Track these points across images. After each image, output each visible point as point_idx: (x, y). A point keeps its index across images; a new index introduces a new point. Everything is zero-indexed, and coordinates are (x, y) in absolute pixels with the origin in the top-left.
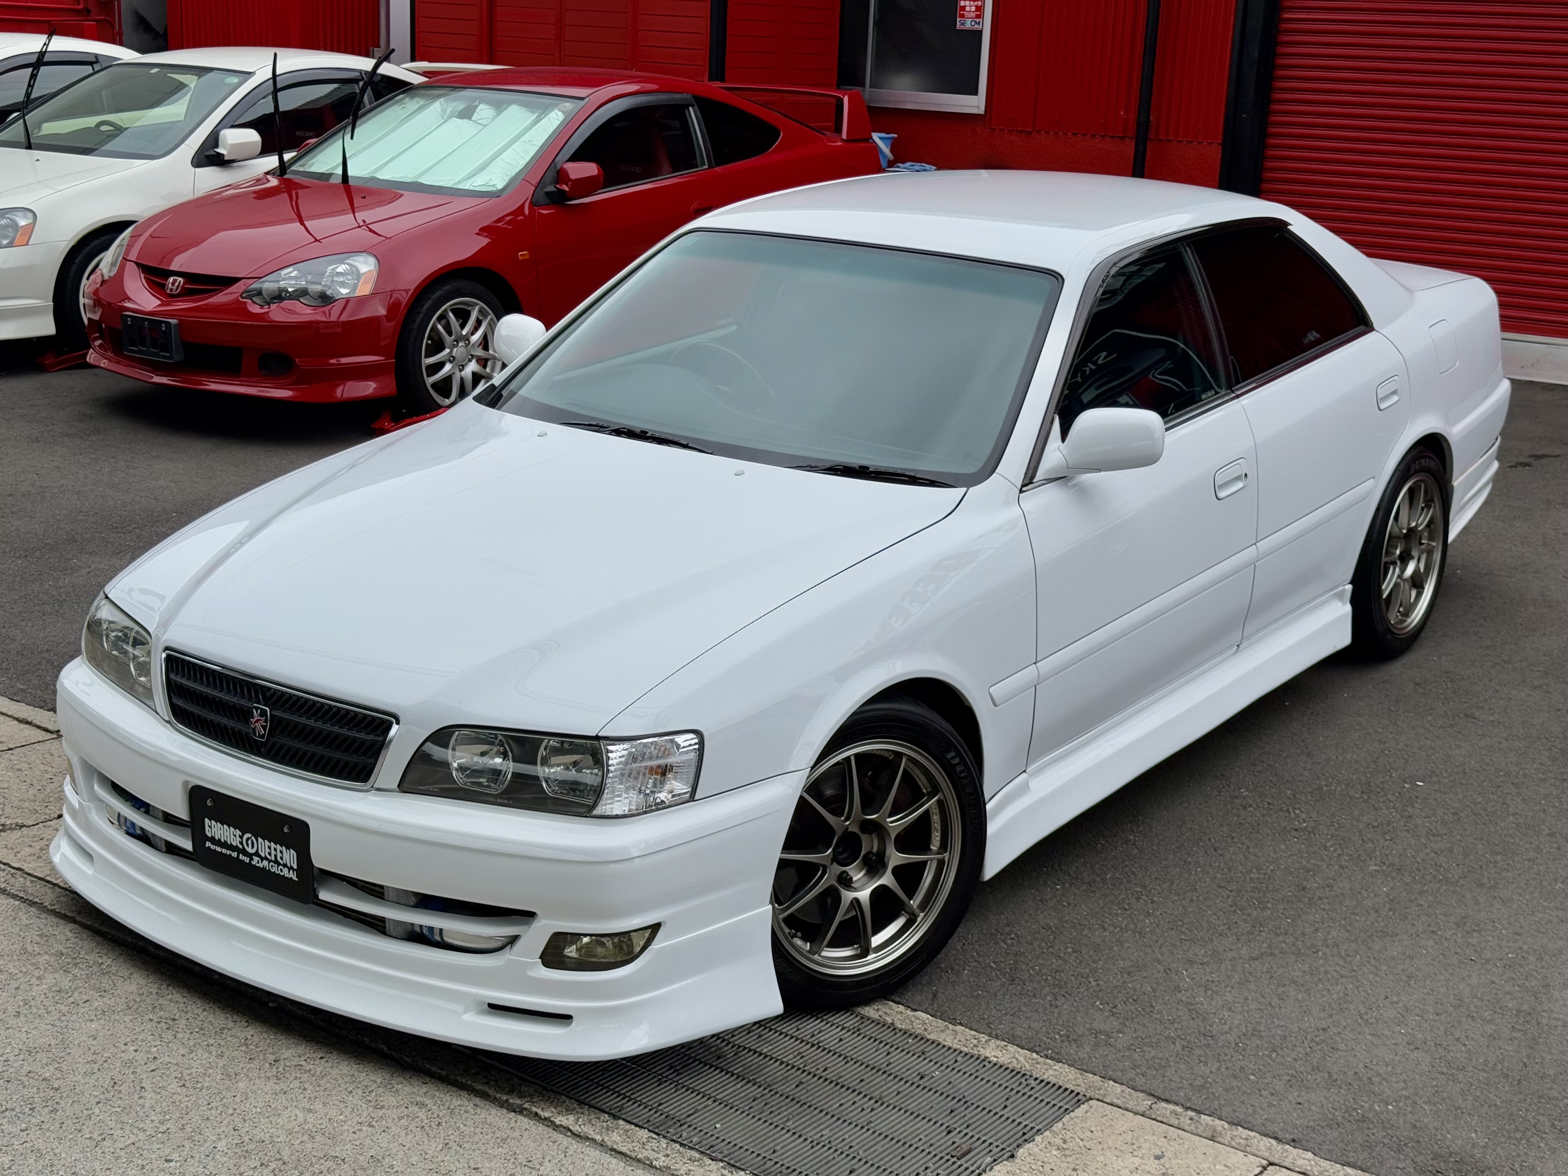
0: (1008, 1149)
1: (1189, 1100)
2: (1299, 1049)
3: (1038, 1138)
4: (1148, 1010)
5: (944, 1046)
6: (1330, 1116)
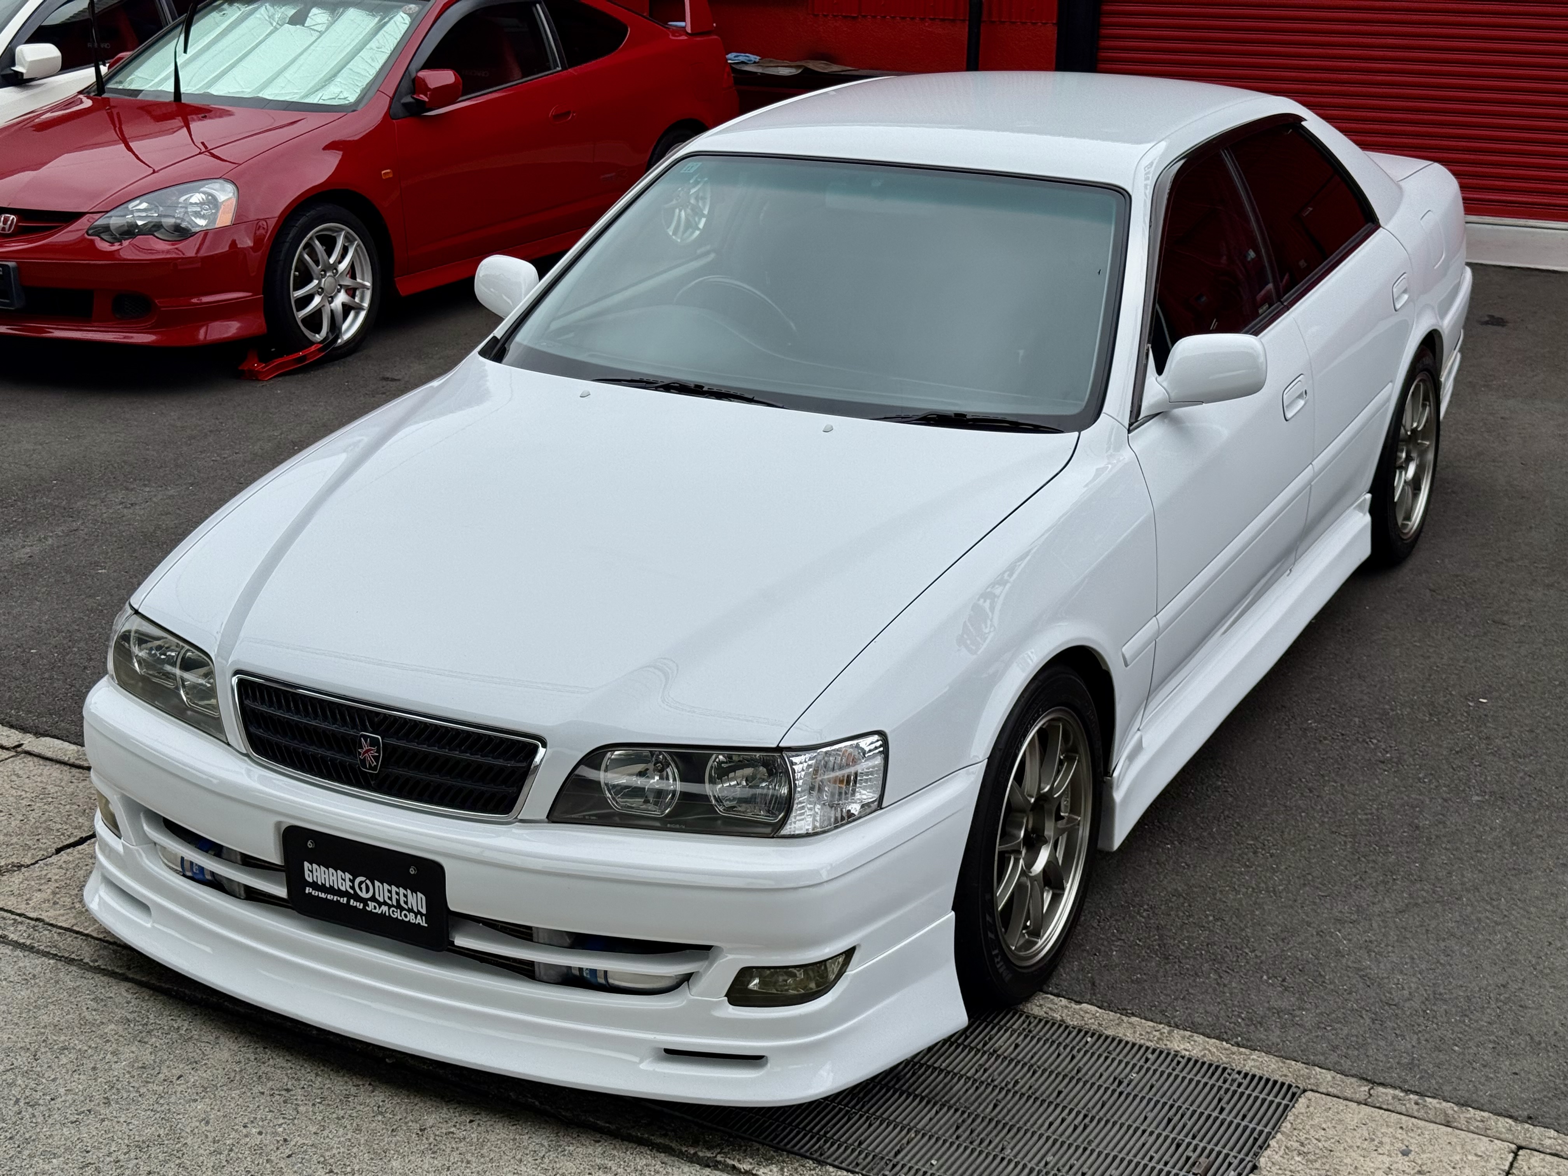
0: (1248, 1159)
1: (1405, 1081)
2: (1488, 1010)
3: (1273, 1143)
4: (1320, 980)
5: (1127, 1043)
6: (1552, 1085)
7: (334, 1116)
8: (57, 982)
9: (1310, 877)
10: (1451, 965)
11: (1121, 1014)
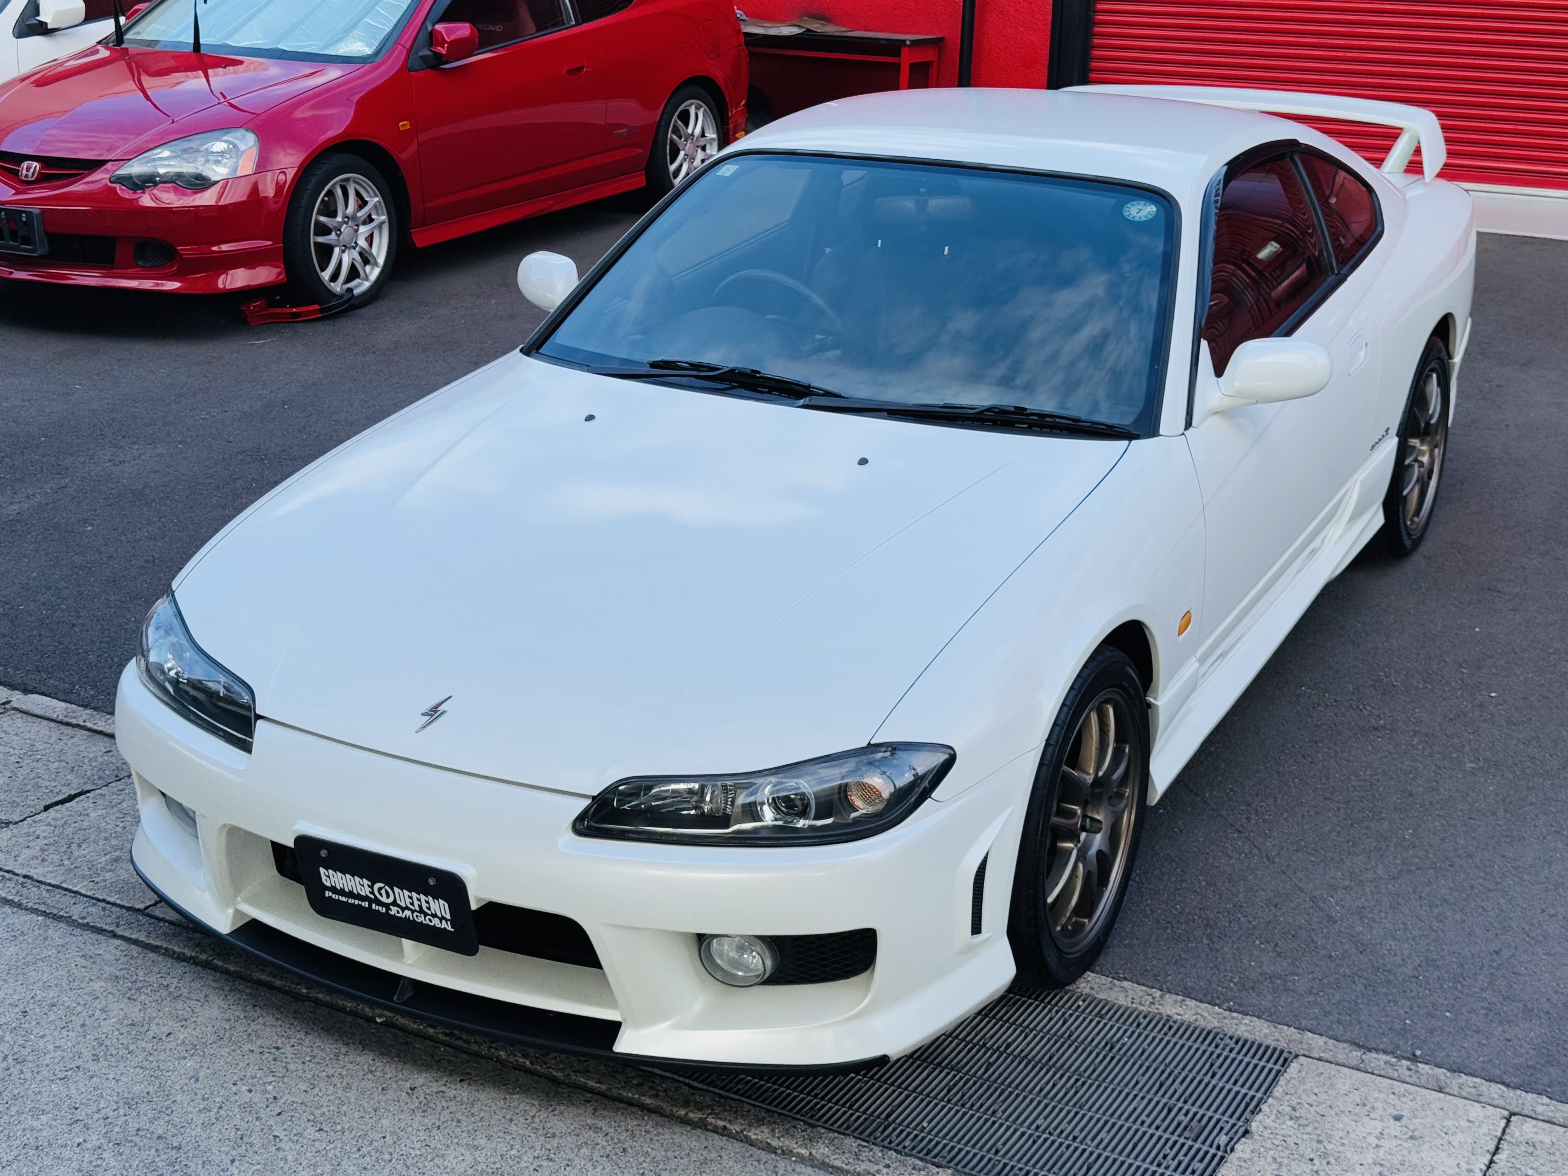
0: (1239, 1123)
1: (1397, 1047)
2: (1481, 977)
3: (1264, 1107)
4: (1312, 945)
5: (1120, 1007)
6: (1545, 1051)
7: (324, 1074)
8: (46, 939)
9: (1303, 843)
10: (1443, 931)
11: (1113, 978)
